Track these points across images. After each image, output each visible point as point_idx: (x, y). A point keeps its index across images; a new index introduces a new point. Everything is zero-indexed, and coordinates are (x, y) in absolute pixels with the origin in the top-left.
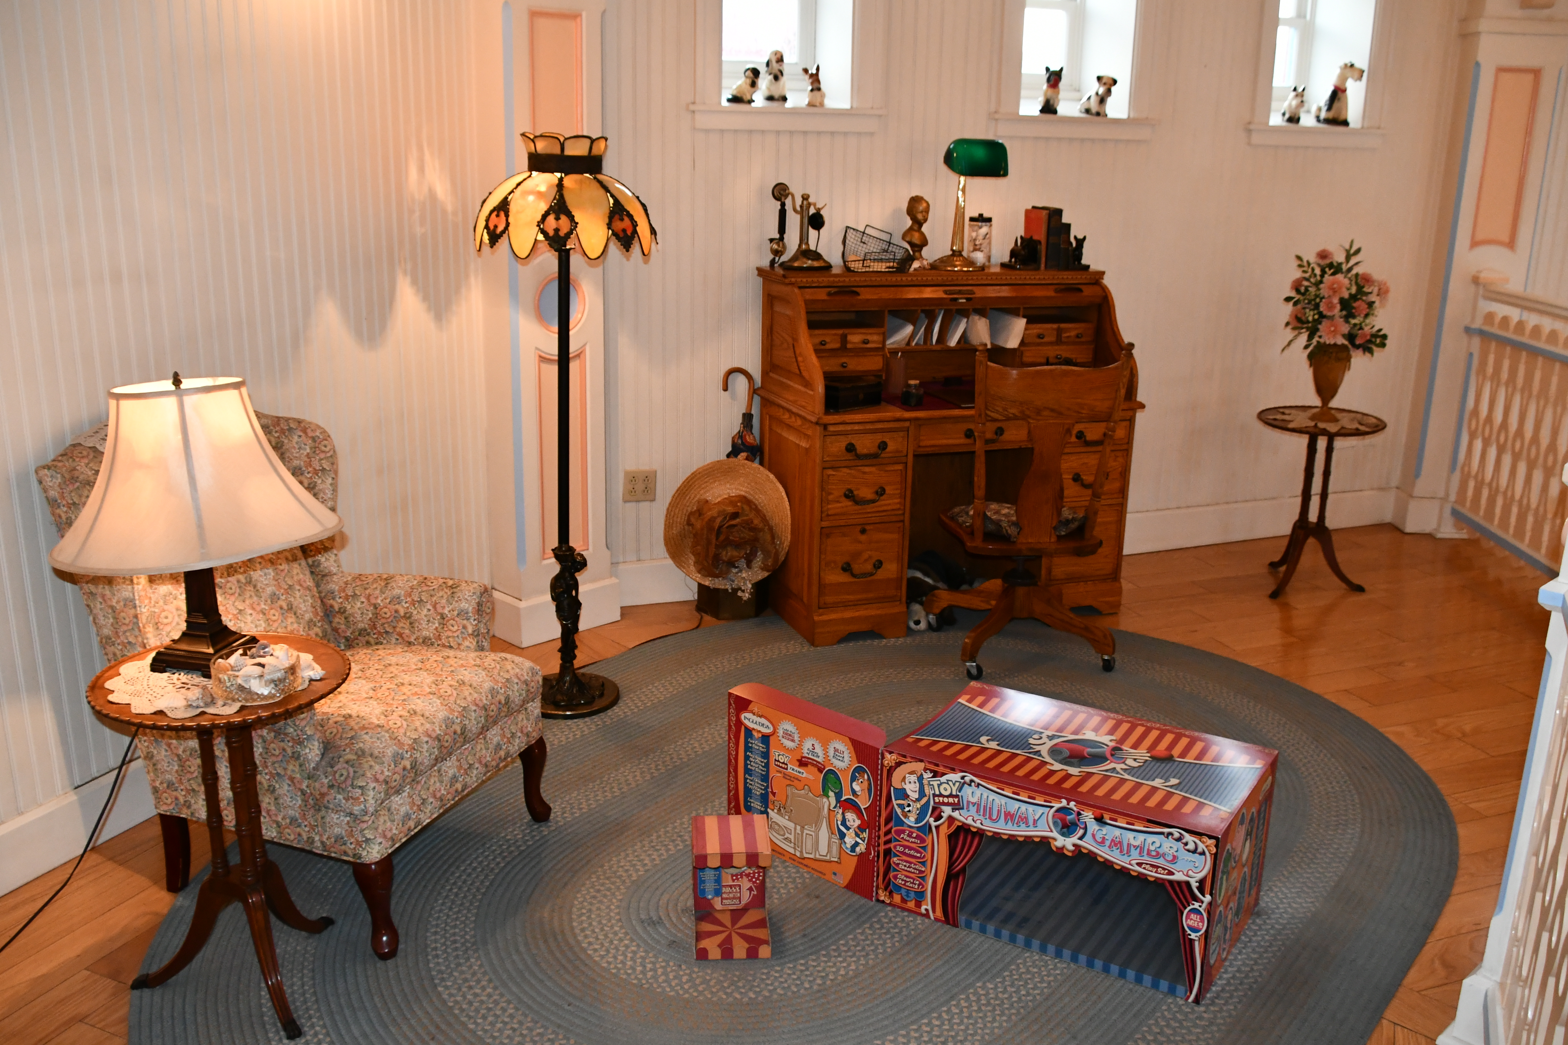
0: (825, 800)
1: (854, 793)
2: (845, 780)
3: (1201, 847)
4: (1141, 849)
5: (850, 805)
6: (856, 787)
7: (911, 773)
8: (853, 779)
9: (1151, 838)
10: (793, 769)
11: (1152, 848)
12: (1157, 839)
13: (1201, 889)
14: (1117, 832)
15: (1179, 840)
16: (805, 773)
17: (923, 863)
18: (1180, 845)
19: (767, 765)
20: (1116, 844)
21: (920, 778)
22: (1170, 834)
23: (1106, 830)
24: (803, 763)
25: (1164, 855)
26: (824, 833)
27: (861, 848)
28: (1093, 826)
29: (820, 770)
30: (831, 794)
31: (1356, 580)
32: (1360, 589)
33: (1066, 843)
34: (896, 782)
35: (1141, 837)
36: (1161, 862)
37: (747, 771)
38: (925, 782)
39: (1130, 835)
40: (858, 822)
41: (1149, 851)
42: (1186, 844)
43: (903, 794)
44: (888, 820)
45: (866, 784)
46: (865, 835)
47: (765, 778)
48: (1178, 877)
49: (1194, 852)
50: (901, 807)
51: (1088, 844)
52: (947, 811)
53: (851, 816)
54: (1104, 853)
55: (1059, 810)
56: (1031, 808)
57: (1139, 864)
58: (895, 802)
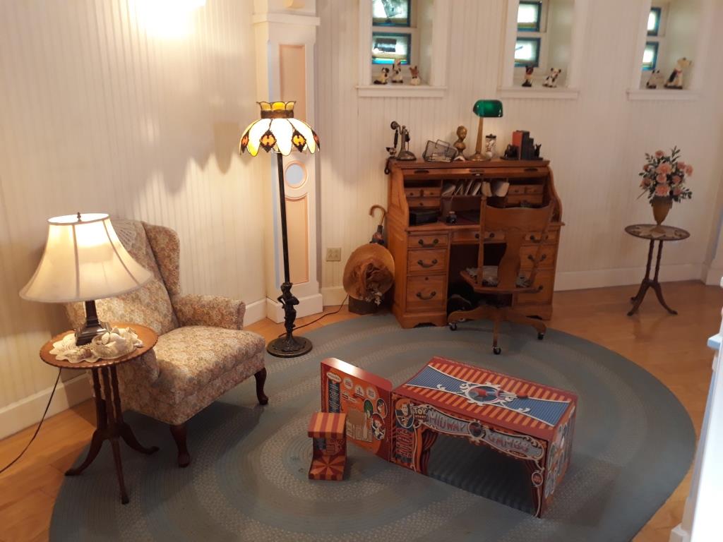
0: (365, 414)
1: (378, 411)
2: (374, 405)
3: (540, 445)
4: (511, 444)
5: (377, 417)
6: (380, 409)
7: (404, 403)
8: (378, 405)
9: (516, 440)
10: (351, 399)
11: (516, 444)
12: (519, 440)
13: (540, 464)
14: (500, 436)
15: (529, 440)
16: (355, 401)
17: (411, 445)
18: (530, 443)
19: (339, 396)
20: (499, 441)
21: (408, 406)
22: (525, 438)
23: (494, 434)
24: (355, 396)
25: (522, 448)
26: (365, 429)
27: (383, 437)
28: (489, 433)
29: (363, 400)
30: (368, 411)
31: (673, 309)
32: (675, 313)
33: (477, 439)
34: (397, 407)
35: (511, 439)
36: (521, 451)
37: (330, 399)
38: (411, 408)
39: (506, 438)
40: (380, 425)
41: (515, 446)
42: (532, 443)
43: (400, 413)
44: (394, 425)
45: (384, 407)
46: (384, 431)
47: (338, 402)
48: (529, 458)
49: (537, 446)
50: (400, 419)
51: (486, 441)
52: (421, 422)
53: (377, 422)
54: (494, 445)
55: (473, 424)
56: (460, 422)
57: (511, 451)
58: (397, 416)
